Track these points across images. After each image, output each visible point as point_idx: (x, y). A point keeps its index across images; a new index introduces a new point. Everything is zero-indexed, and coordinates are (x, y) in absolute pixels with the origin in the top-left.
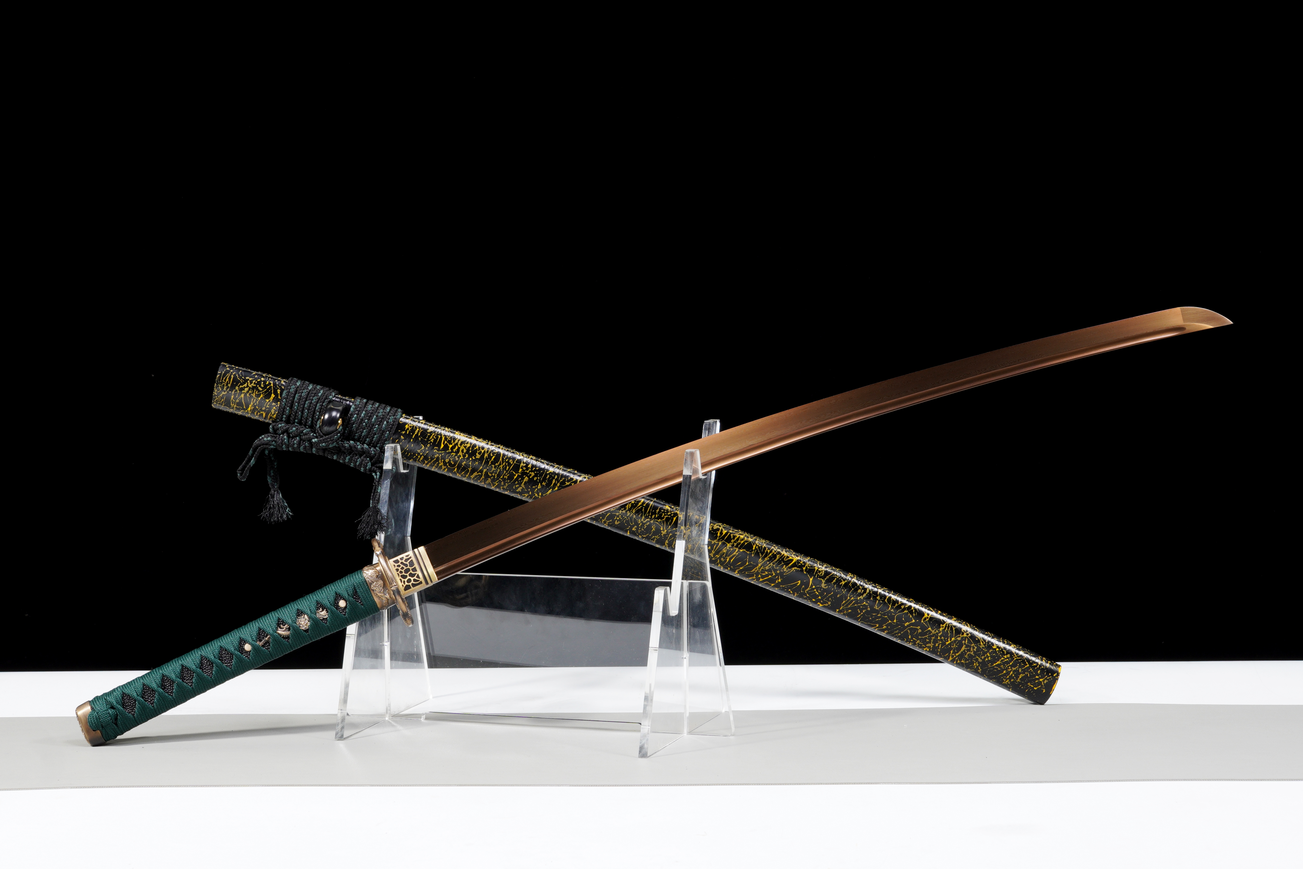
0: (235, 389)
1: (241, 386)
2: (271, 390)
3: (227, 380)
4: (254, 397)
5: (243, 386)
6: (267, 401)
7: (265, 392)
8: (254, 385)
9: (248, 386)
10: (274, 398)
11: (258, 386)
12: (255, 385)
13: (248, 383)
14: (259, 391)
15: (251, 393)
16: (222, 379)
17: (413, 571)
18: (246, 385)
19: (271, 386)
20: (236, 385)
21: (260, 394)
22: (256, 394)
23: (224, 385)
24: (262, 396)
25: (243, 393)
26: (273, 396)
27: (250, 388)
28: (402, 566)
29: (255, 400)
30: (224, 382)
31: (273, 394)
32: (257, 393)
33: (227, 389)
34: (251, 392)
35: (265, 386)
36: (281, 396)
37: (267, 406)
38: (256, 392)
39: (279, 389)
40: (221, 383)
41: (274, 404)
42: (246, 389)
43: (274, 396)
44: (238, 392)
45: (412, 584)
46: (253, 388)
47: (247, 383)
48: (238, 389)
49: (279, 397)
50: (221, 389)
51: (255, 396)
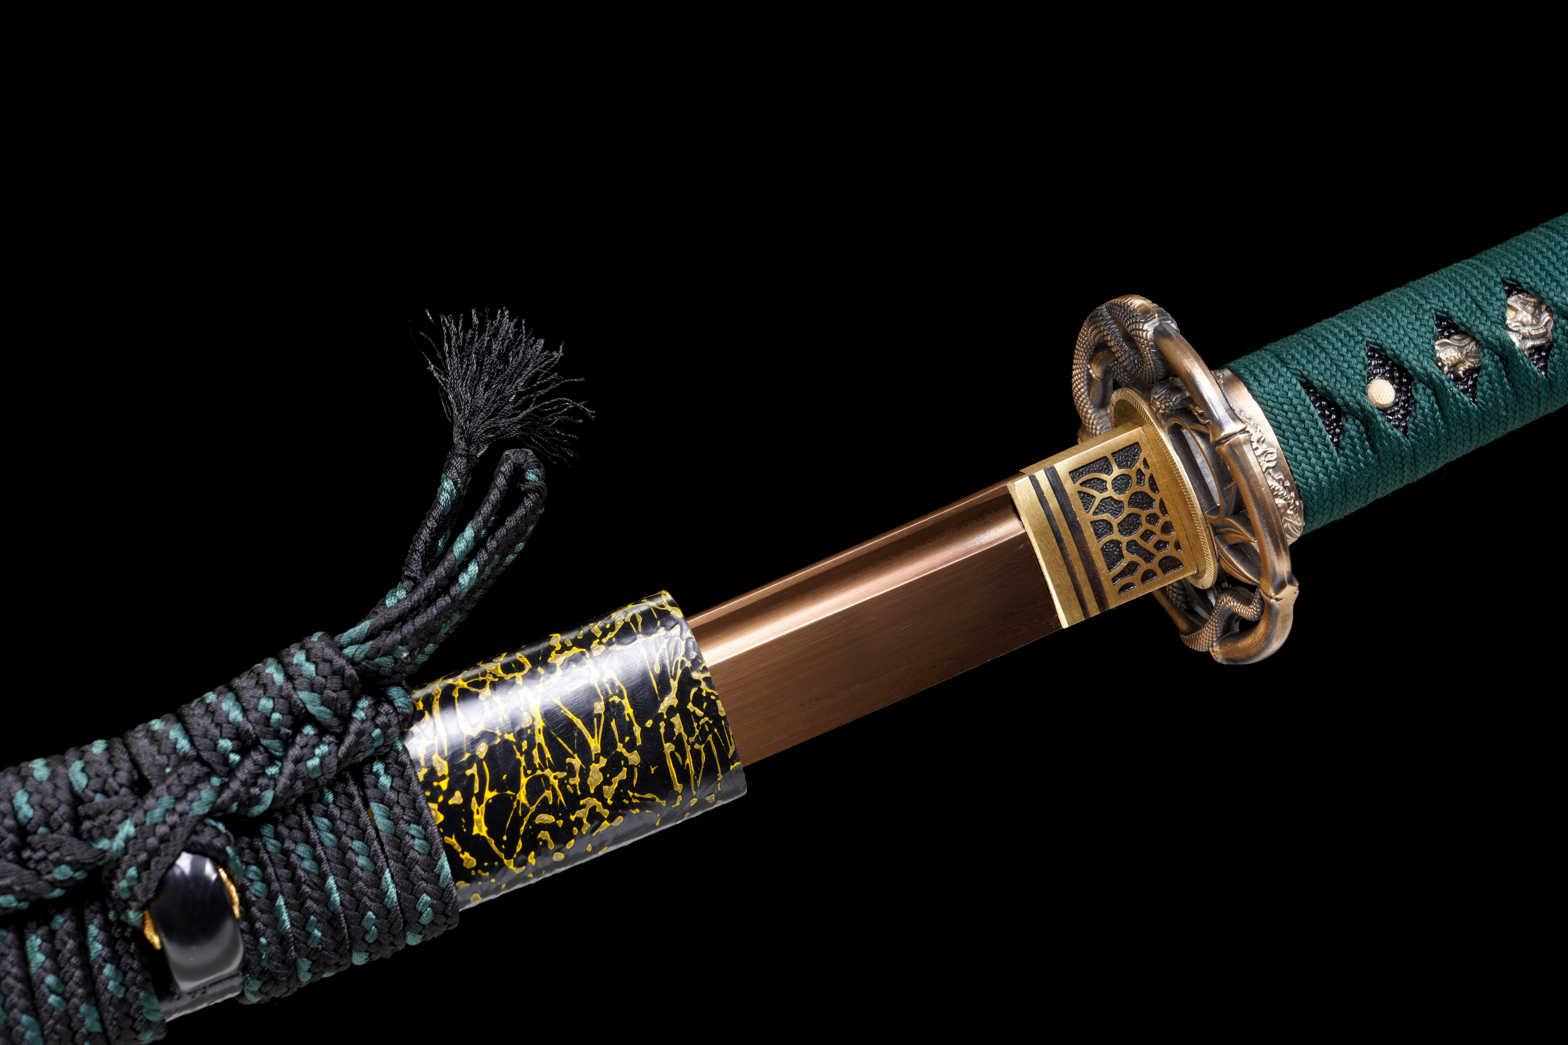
0: (641, 750)
1: (623, 775)
2: (498, 844)
3: (689, 761)
4: (548, 772)
5: (616, 780)
6: (489, 795)
7: (518, 821)
8: (579, 813)
9: (599, 794)
10: (470, 822)
11: (560, 823)
12: (572, 818)
13: (605, 805)
14: (544, 808)
15: (567, 778)
16: (708, 749)
17: (1108, 524)
18: (609, 791)
19: (509, 857)
20: (643, 768)
21: (531, 798)
22: (549, 786)
23: (689, 731)
24: (522, 796)
25: (598, 756)
26: (480, 829)
27: (586, 793)
28: (1149, 546)
29: (537, 761)
30: (697, 746)
31: (484, 833)
32: (548, 793)
33: (670, 726)
34: (571, 781)
35: (532, 844)
36: (448, 848)
37: (473, 770)
38: (555, 796)
39: (476, 869)
40: (704, 735)
41: (457, 798)
42: (595, 777)
43: (476, 831)
44: (620, 748)
45: (1109, 471)
46: (573, 803)
47: (610, 802)
48: (626, 759)
49: (453, 841)
50: (690, 706)
51: (546, 778)
